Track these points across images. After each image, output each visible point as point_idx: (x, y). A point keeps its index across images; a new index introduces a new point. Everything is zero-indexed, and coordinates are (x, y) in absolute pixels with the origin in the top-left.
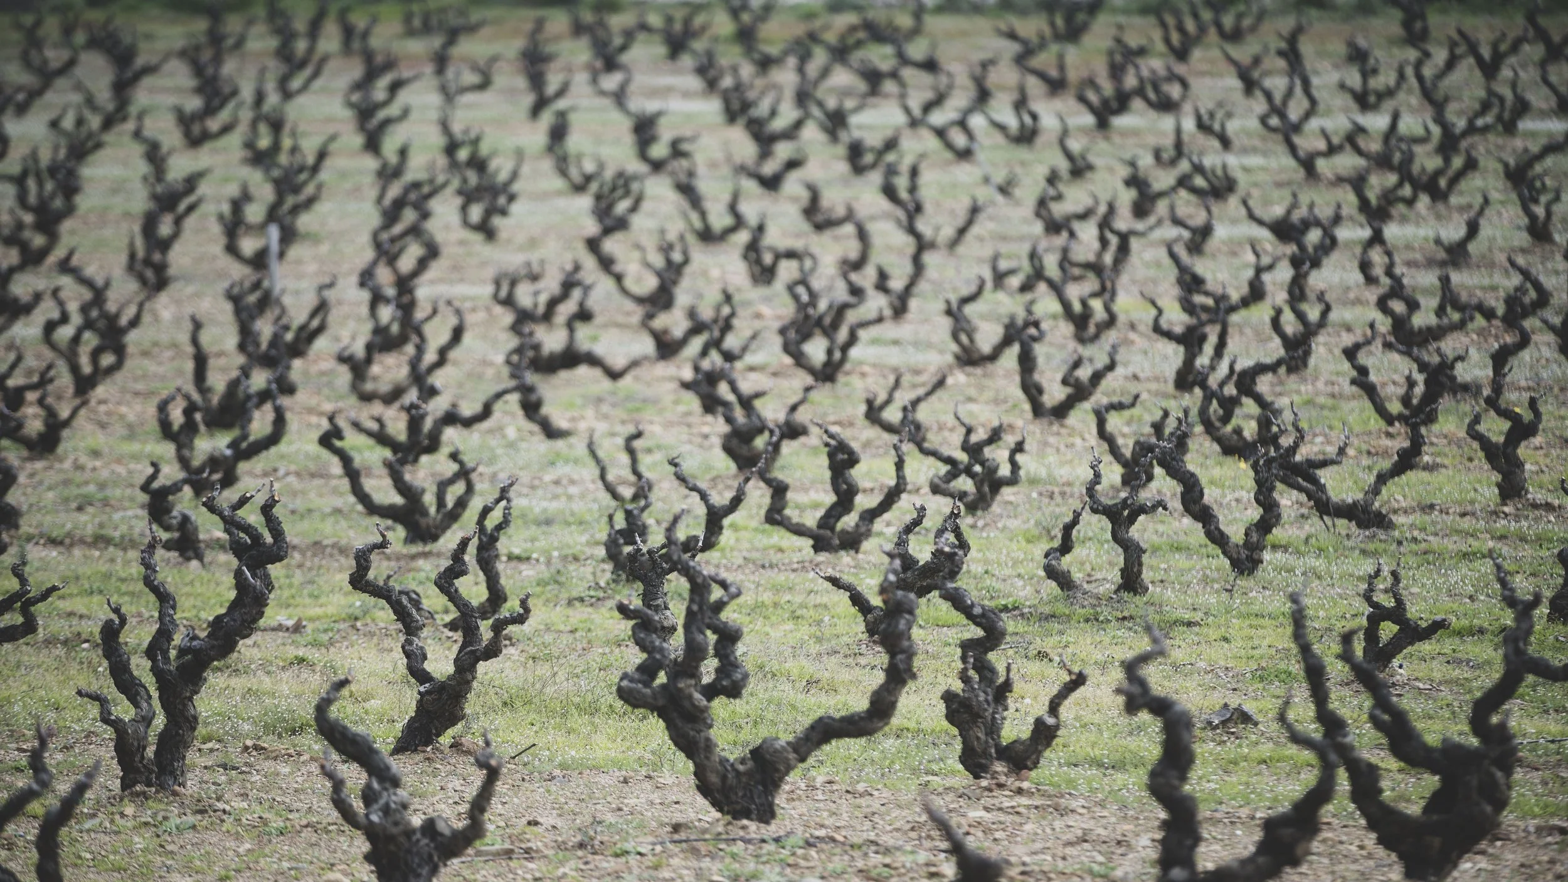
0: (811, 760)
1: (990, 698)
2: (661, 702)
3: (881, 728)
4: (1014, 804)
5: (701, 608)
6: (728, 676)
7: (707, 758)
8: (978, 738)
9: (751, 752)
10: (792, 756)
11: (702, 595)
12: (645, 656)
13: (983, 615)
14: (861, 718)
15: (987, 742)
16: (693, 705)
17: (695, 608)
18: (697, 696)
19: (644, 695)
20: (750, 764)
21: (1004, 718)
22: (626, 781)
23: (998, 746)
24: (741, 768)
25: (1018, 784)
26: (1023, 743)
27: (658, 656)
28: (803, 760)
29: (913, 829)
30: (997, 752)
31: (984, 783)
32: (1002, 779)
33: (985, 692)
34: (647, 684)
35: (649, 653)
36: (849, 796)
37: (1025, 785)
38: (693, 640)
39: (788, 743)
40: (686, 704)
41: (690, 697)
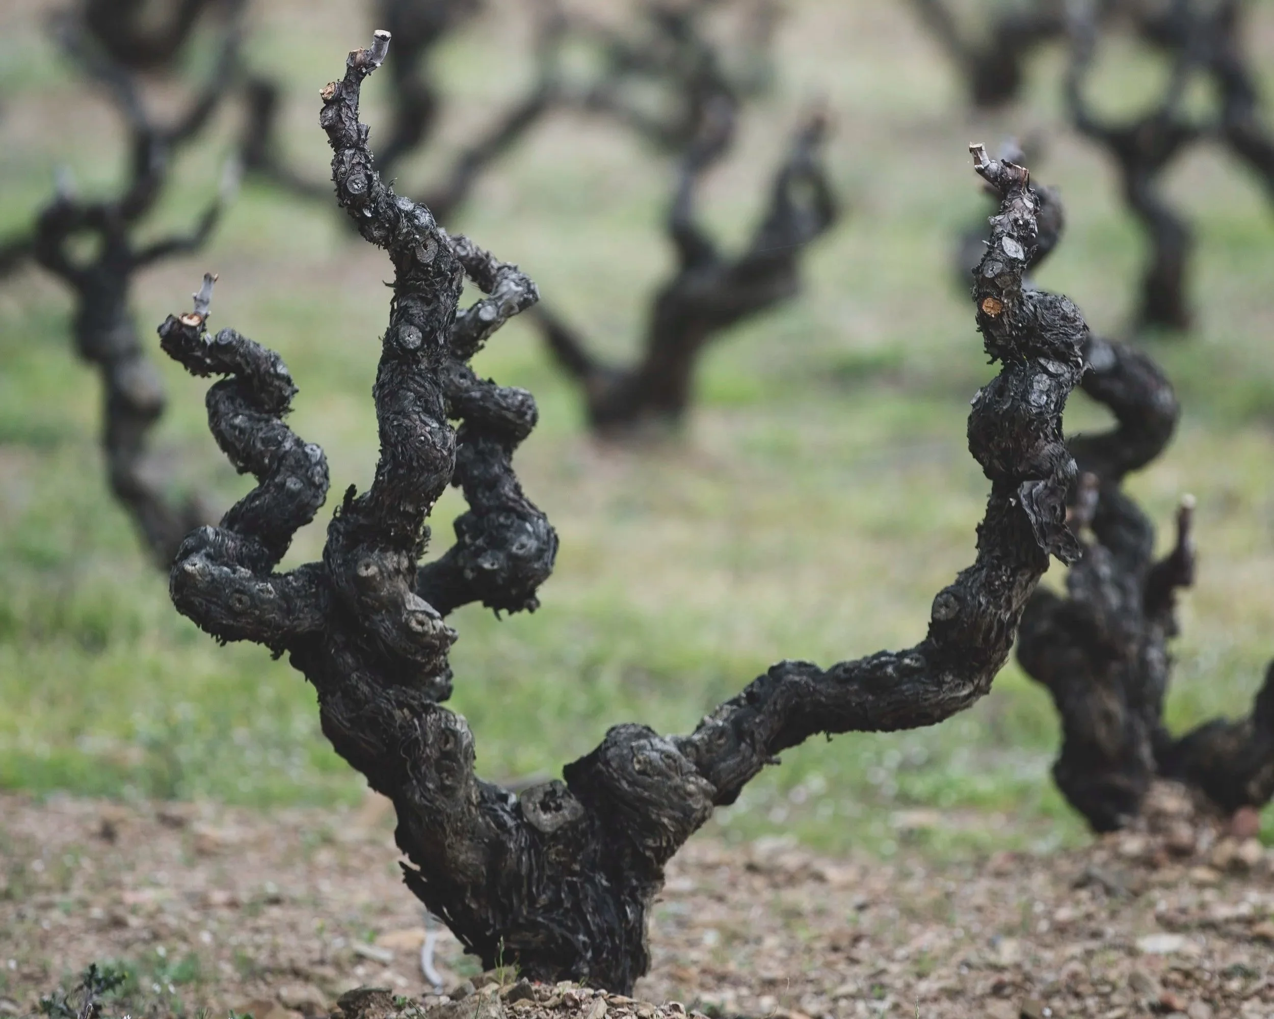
0: (748, 796)
1: (1135, 603)
2: (306, 621)
3: (965, 703)
4: (1244, 909)
5: (429, 338)
6: (498, 543)
7: (447, 791)
8: (1108, 717)
9: (569, 771)
10: (696, 784)
11: (430, 299)
12: (250, 483)
13: (1117, 371)
14: (906, 673)
15: (1130, 728)
16: (405, 628)
17: (413, 337)
18: (416, 603)
19: (256, 601)
20: (571, 807)
21: (1168, 661)
22: (108, 833)
23: (1158, 737)
24: (546, 820)
25: (1228, 848)
26: (1234, 730)
27: (293, 484)
28: (726, 797)
29: (998, 990)
30: (1158, 754)
31: (1132, 844)
32: (1183, 833)
33: (1121, 587)
34: (262, 569)
35: (262, 474)
36: (759, 882)
37: (1251, 851)
38: (408, 434)
39: (682, 745)
40: (385, 626)
41: (396, 605)
